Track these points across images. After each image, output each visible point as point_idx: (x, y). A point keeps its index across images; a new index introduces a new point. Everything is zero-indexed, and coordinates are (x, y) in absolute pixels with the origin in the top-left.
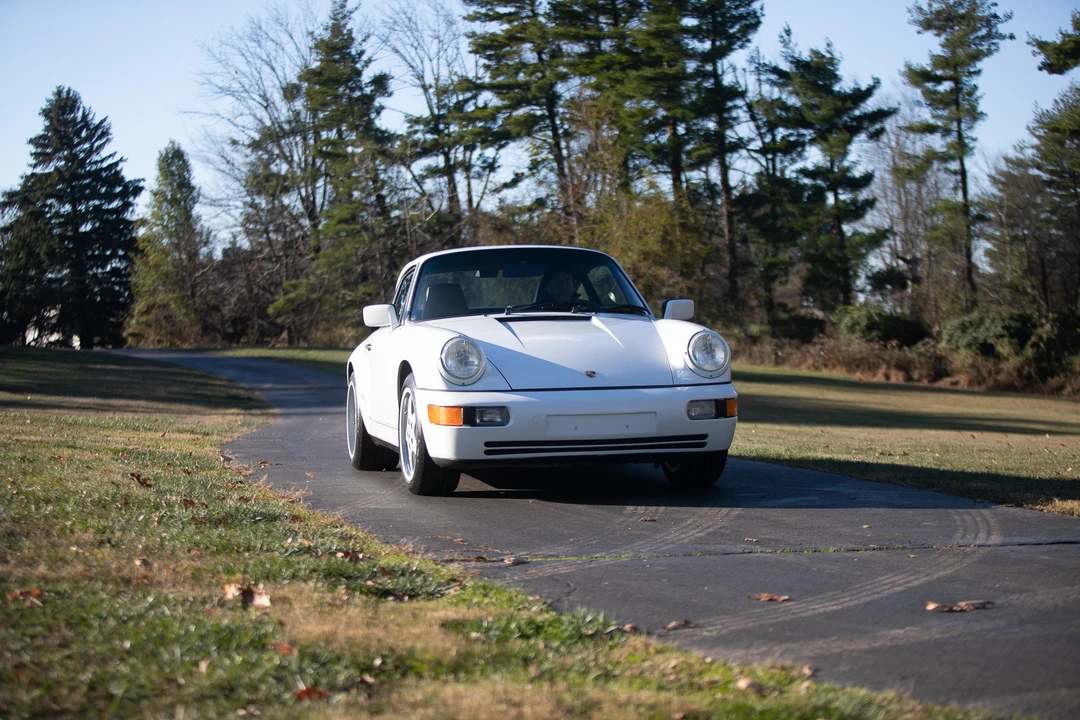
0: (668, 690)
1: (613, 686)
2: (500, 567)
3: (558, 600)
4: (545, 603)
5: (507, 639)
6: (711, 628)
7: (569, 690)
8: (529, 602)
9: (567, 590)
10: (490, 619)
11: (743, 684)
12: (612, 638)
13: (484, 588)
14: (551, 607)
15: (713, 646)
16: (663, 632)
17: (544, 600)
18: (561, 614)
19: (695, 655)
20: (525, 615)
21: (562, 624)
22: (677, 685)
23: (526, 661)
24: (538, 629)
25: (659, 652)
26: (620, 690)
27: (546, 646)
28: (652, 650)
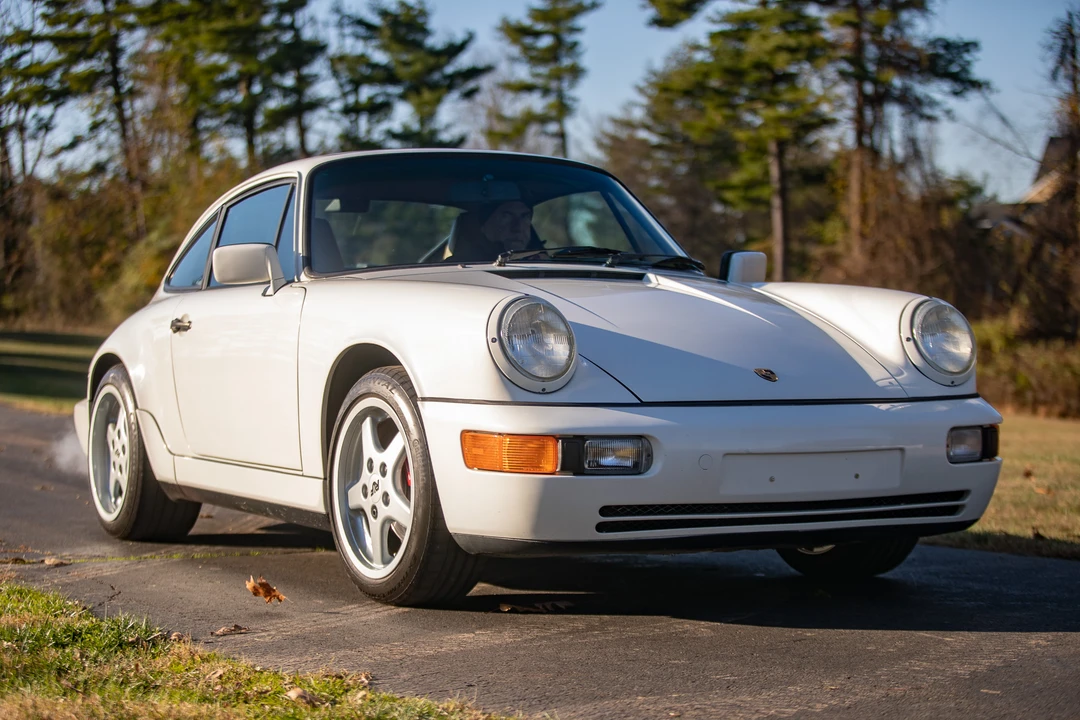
0: (212, 701)
1: (152, 698)
2: (39, 570)
3: (100, 605)
4: (84, 608)
5: (41, 648)
6: (263, 634)
7: (104, 703)
8: (67, 608)
9: (111, 593)
10: (24, 626)
11: (293, 694)
12: (154, 645)
13: (20, 592)
14: (92, 612)
15: (265, 654)
16: (211, 638)
17: (83, 605)
18: (102, 621)
19: (245, 662)
20: (62, 620)
21: (101, 631)
22: (222, 695)
23: (61, 672)
24: (76, 636)
25: (205, 660)
26: (161, 703)
27: (82, 656)
28: (197, 658)
